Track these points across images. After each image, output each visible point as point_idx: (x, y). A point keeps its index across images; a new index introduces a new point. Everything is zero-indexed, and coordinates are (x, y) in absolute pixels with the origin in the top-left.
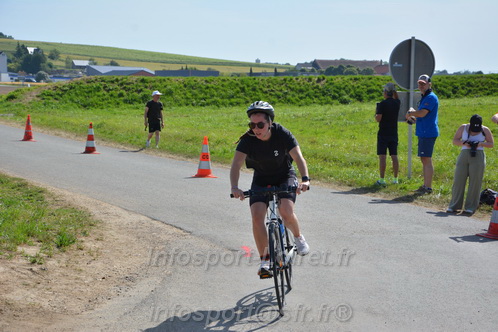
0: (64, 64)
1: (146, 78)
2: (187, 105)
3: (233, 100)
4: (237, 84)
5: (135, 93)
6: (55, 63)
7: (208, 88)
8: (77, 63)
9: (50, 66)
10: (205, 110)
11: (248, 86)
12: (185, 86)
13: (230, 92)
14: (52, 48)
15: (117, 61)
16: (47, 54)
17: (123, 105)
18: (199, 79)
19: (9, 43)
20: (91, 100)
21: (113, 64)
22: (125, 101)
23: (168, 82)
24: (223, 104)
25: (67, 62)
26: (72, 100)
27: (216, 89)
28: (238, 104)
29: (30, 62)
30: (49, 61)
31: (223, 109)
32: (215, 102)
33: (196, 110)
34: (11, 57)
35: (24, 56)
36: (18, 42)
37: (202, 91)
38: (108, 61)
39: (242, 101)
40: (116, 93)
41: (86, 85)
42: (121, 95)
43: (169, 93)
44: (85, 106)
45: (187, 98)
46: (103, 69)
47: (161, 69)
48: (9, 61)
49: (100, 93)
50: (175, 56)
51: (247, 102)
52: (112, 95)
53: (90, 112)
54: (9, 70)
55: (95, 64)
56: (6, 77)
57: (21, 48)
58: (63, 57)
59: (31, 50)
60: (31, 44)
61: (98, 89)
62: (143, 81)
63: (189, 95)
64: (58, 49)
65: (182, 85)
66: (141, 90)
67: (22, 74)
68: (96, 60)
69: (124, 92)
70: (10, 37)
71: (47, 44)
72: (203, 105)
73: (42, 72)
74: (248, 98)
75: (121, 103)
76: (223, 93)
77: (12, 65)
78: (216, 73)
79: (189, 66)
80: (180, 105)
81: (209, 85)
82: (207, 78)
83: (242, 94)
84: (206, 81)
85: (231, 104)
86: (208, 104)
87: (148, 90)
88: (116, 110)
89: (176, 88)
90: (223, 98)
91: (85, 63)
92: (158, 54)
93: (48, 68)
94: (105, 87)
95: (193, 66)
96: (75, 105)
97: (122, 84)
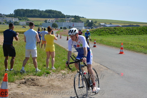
0: (98, 24)
1: (116, 27)
2: (127, 34)
3: (140, 33)
4: (141, 29)
5: (113, 32)
6: (96, 24)
7: (133, 30)
8: (101, 24)
9: (95, 25)
10: (132, 36)
11: (145, 29)
12: (126, 29)
13: (139, 31)
14: (95, 20)
15: (112, 23)
16: (94, 22)
17: (109, 35)
18: (130, 27)
19: (85, 19)
20: (101, 33)
21: (111, 24)
22: (110, 34)
23: (122, 28)
24: (137, 34)
25: (99, 24)
26: (96, 33)
27: (135, 30)
28: (141, 34)
29: (90, 24)
30: (94, 24)
31: (137, 36)
32: (135, 34)
33: (129, 36)
34: (85, 23)
35: (88, 23)
36: (87, 19)
37: (131, 31)
38: (109, 23)
39: (143, 33)
40: (107, 32)
41: (100, 29)
42: (109, 32)
43: (122, 31)
44: (99, 35)
45: (127, 33)
46: (108, 25)
47: (123, 25)
48: (85, 24)
49: (104, 32)
50: (128, 22)
51: (144, 34)
52: (106, 32)
53: (100, 36)
54: (85, 26)
55: (106, 24)
56: (84, 28)
57: (88, 21)
58: (98, 22)
59: (90, 21)
60: (90, 19)
61: (103, 31)
62: (115, 28)
63: (127, 32)
64: (97, 21)
65: (125, 29)
66: (114, 31)
67: (88, 27)
68: (106, 23)
69: (109, 31)
70: (86, 18)
71: (94, 19)
72: (131, 35)
73: (92, 27)
74: (144, 33)
75: (109, 34)
76: (137, 31)
77: (86, 25)
78: (139, 26)
79: (131, 24)
80: (125, 35)
81: (133, 29)
82: (133, 27)
83: (142, 31)
84: (132, 28)
85: (139, 34)
86: (133, 34)
87: (116, 30)
88: (107, 36)
89: (124, 30)
90: (137, 32)
91: (103, 24)
92: (123, 21)
93: (94, 26)
94: (105, 30)
95: (132, 24)
96: (97, 35)
97: (109, 29)
